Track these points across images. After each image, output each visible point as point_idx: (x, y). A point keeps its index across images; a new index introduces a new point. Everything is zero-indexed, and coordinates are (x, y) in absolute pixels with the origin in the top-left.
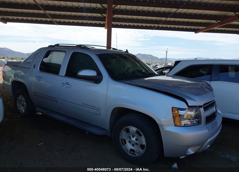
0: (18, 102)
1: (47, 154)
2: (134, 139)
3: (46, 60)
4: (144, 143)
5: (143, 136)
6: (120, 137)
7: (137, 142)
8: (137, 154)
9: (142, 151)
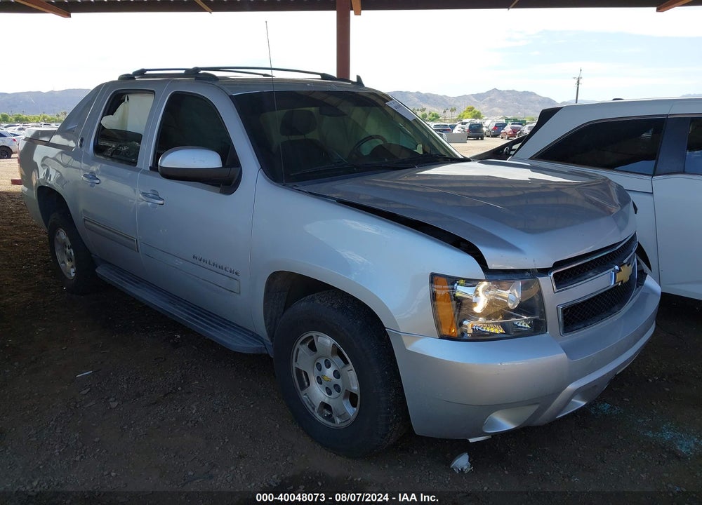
0: (58, 247)
1: (88, 405)
2: (329, 372)
3: (110, 122)
4: (355, 388)
5: (351, 366)
6: (294, 365)
7: (338, 382)
8: (338, 421)
9: (351, 411)
